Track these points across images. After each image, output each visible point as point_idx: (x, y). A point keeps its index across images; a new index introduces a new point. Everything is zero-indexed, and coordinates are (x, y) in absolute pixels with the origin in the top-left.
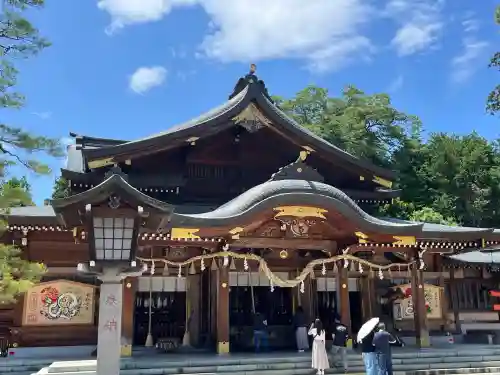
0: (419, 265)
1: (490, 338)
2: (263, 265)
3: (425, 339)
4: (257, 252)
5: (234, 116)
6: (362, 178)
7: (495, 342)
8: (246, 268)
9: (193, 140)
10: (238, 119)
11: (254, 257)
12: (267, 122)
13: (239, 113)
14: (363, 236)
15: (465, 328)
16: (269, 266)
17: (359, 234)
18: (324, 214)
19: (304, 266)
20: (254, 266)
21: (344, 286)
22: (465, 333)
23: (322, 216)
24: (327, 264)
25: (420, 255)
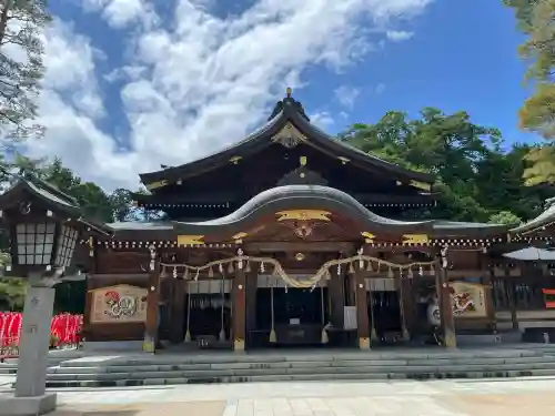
0: (442, 263)
1: (546, 336)
2: (279, 268)
3: (450, 338)
4: (274, 255)
5: (272, 135)
6: (399, 183)
7: (551, 341)
8: (263, 270)
9: (235, 160)
10: (275, 139)
11: (271, 260)
12: (303, 138)
13: (276, 133)
14: (371, 236)
15: (523, 326)
16: (283, 267)
17: (365, 234)
18: (327, 216)
19: (318, 266)
20: (270, 268)
21: (361, 286)
22: (523, 331)
23: (326, 218)
24: (342, 265)
25: (443, 253)
